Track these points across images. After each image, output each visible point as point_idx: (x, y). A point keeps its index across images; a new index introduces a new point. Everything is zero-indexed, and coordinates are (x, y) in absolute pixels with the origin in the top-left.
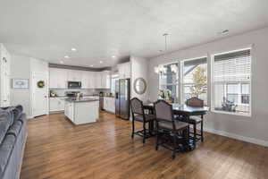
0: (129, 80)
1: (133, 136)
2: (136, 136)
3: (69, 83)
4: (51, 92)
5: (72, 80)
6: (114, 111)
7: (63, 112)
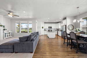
0: (66, 25)
1: (64, 43)
2: (65, 44)
3: (49, 27)
4: (45, 29)
5: (49, 26)
6: (61, 36)
7: (47, 35)
